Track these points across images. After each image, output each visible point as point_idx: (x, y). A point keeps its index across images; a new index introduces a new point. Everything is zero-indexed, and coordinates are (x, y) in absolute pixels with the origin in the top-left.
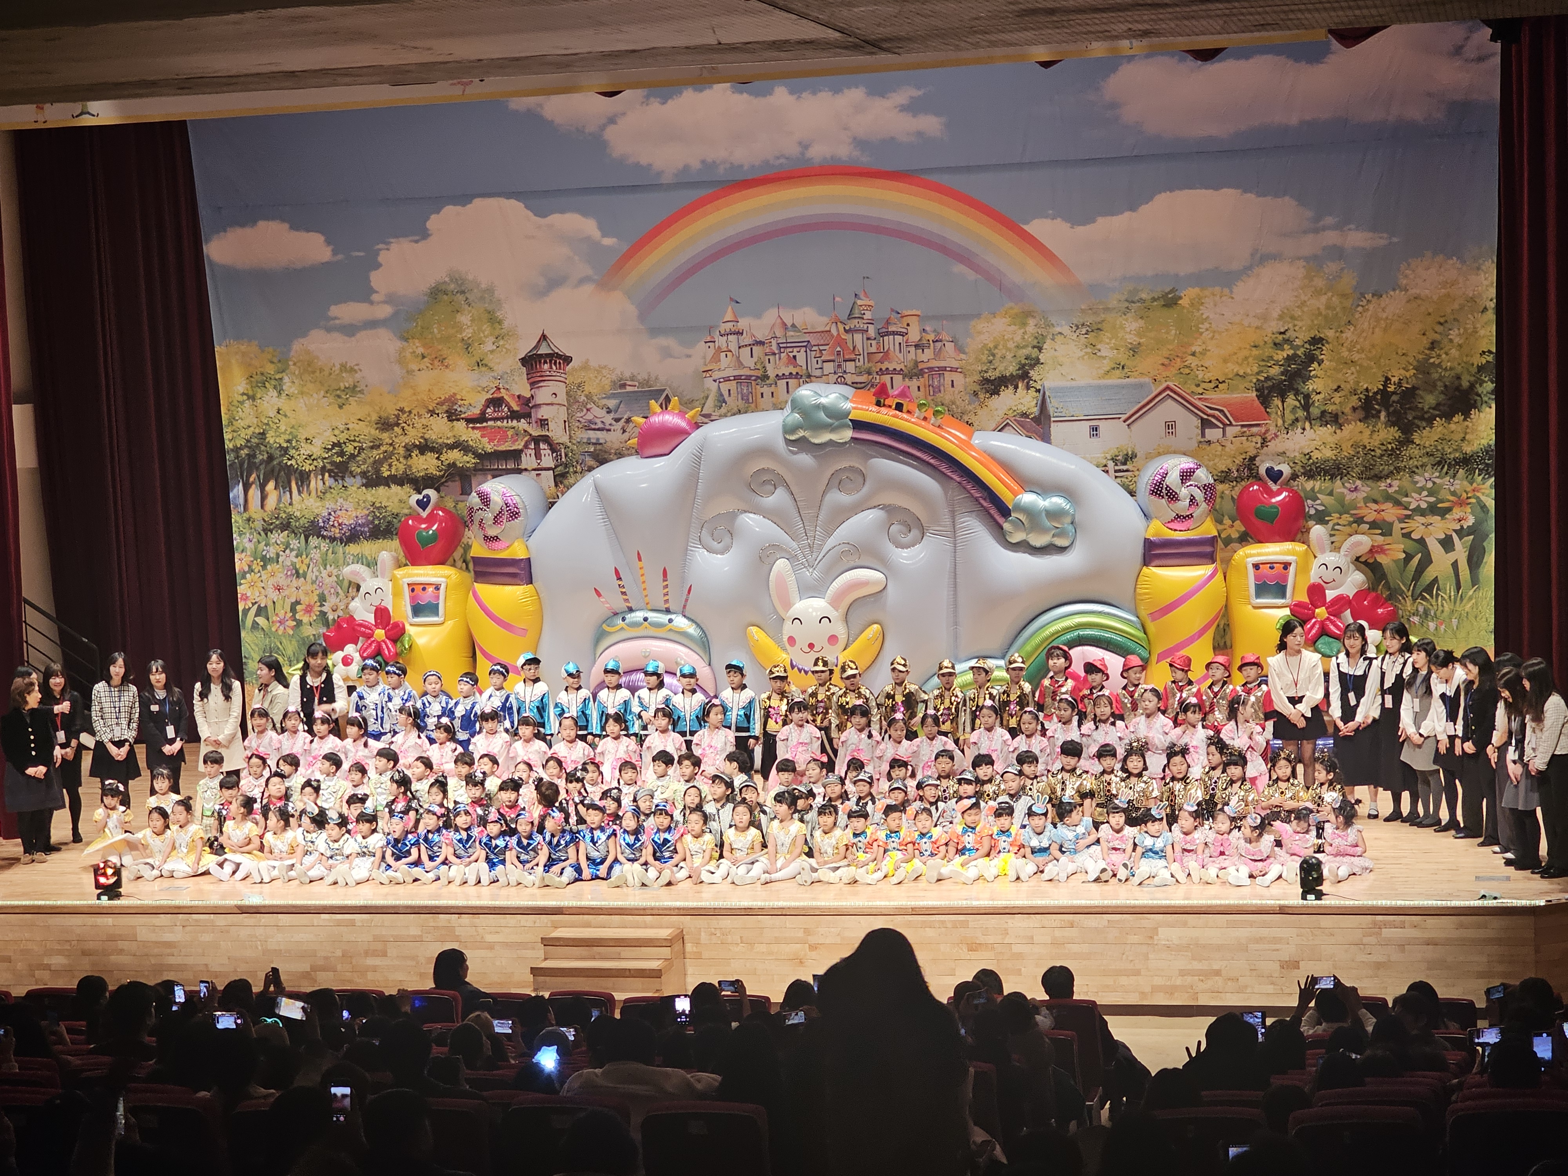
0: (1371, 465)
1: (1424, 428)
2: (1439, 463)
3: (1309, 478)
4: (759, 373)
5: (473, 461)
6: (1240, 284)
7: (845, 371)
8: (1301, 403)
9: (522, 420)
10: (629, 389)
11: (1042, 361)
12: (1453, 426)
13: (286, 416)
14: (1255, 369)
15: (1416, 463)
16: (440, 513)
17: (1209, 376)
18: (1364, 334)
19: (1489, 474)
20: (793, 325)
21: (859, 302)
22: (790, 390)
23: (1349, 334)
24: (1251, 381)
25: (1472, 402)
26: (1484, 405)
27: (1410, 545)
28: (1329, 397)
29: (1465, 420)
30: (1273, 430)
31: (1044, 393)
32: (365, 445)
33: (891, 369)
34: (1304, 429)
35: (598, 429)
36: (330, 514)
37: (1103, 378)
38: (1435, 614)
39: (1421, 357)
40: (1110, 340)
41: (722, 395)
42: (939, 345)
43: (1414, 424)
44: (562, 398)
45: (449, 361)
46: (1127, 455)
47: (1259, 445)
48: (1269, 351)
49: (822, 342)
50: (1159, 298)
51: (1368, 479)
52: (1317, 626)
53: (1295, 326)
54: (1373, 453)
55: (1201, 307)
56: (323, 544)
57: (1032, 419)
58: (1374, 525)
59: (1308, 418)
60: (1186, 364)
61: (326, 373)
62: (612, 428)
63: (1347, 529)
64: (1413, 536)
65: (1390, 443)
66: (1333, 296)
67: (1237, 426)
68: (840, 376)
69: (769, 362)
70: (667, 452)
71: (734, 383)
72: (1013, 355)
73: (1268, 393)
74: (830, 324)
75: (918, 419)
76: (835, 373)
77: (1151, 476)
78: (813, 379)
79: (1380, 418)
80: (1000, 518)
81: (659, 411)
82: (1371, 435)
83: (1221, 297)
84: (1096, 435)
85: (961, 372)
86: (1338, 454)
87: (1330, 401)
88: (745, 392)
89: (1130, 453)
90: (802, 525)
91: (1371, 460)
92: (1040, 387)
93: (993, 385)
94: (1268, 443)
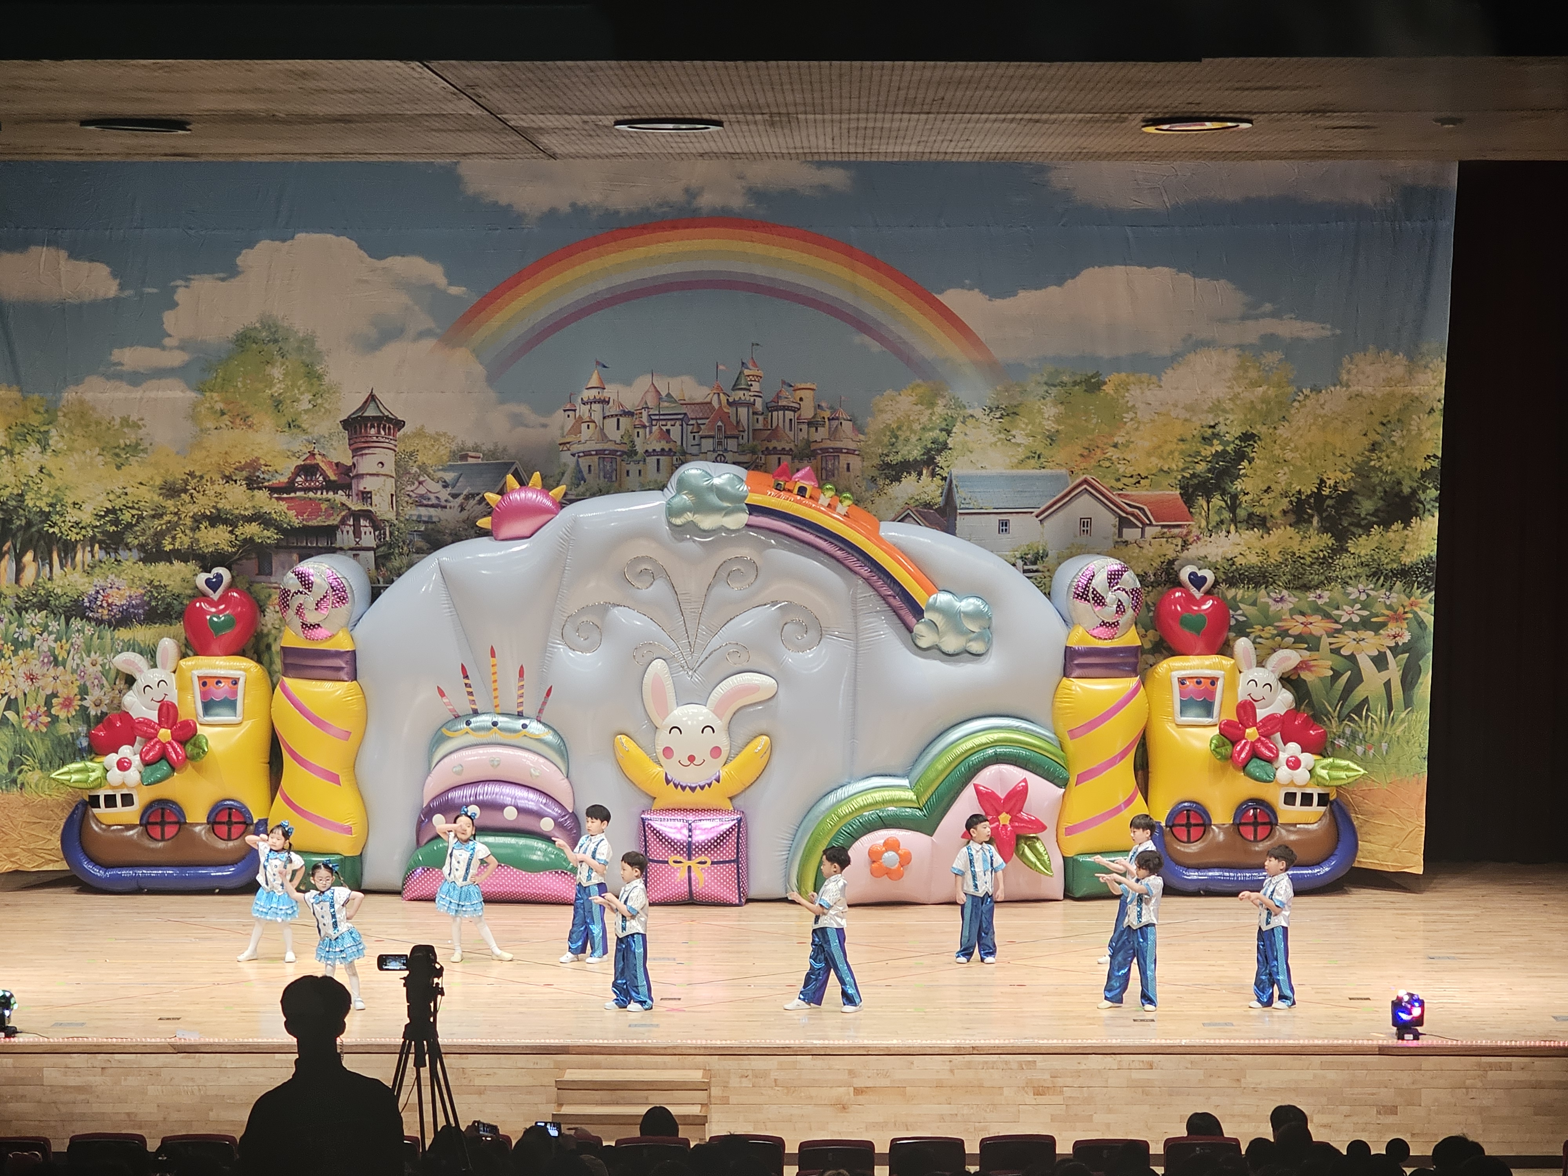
0: (1301, 574)
1: (1360, 536)
2: (1374, 574)
3: (1230, 585)
4: (625, 448)
5: (275, 537)
6: (1170, 371)
7: (726, 450)
8: (1227, 504)
9: (340, 492)
10: (471, 461)
11: (950, 446)
12: (1391, 535)
13: (50, 475)
14: (1181, 465)
15: (1349, 573)
16: (235, 594)
17: (1130, 470)
18: (1300, 432)
19: (1428, 587)
20: (669, 395)
21: (747, 372)
22: (661, 467)
23: (1283, 431)
24: (1176, 478)
25: (1414, 509)
26: (1427, 513)
27: (1339, 663)
28: (1258, 499)
29: (1404, 528)
30: (1195, 532)
31: (951, 481)
32: (145, 513)
33: (779, 448)
34: (1229, 532)
35: (432, 506)
36: (98, 592)
37: (1017, 467)
38: (1364, 737)
39: (1359, 459)
40: (1027, 425)
41: (580, 471)
42: (836, 422)
43: (1349, 530)
44: (390, 468)
45: (255, 419)
46: (1038, 553)
47: (1179, 548)
48: (1196, 446)
49: (701, 415)
50: (1081, 382)
51: (1296, 588)
52: (1247, 748)
53: (1226, 419)
54: (1302, 561)
55: (1126, 394)
56: (87, 628)
57: (936, 510)
58: (1299, 639)
59: (1234, 521)
60: (1106, 456)
61: (103, 427)
62: (448, 505)
63: (1269, 643)
64: (1342, 652)
65: (1322, 551)
66: (1268, 389)
67: (1157, 526)
68: (719, 455)
69: (638, 436)
70: (528, 534)
71: (596, 458)
72: (918, 438)
73: (1193, 492)
74: (711, 396)
75: (823, 506)
76: (714, 451)
77: (1075, 577)
78: (688, 457)
79: (1311, 523)
80: (910, 619)
81: (518, 486)
82: (1301, 541)
83: (1148, 385)
84: (1006, 531)
85: (858, 455)
86: (1265, 561)
87: (1259, 502)
88: (608, 468)
89: (1041, 551)
90: (683, 622)
91: (1300, 568)
92: (946, 475)
93: (893, 471)
94: (1189, 547)
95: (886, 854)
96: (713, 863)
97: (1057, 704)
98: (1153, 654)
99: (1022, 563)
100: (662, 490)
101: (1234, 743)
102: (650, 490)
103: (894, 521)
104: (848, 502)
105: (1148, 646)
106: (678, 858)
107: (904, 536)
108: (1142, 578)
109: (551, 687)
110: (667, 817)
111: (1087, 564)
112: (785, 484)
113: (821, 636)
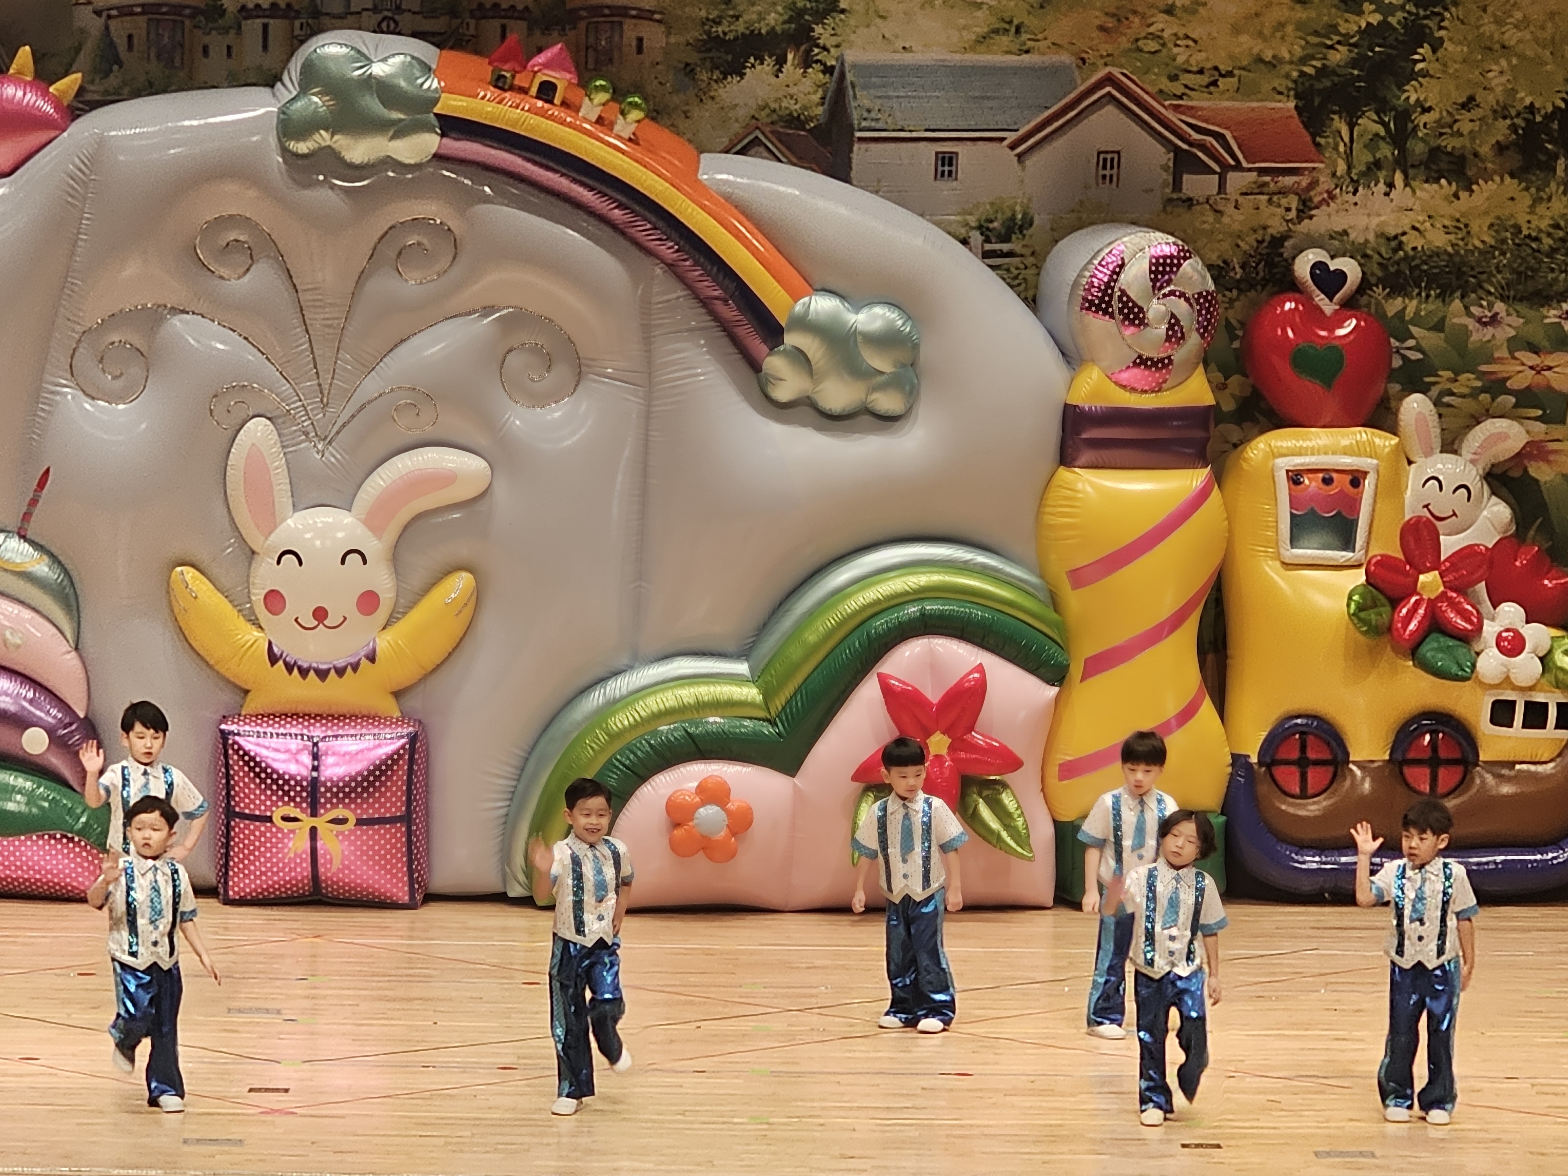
0: (1532, 270)
7: (398, 8)
8: (1388, 130)
14: (1298, 51)
17: (1198, 59)
22: (270, 41)
24: (1288, 76)
28: (1448, 119)
30: (1325, 183)
31: (842, 75)
34: (1391, 185)
37: (974, 49)
41: (112, 45)
46: (1012, 218)
47: (1293, 214)
48: (1328, 14)
51: (1523, 299)
52: (1421, 611)
54: (1534, 245)
57: (811, 132)
58: (1526, 398)
59: (1402, 163)
60: (1152, 29)
63: (1468, 405)
67: (1250, 170)
68: (385, 17)
70: (9, 168)
71: (142, 21)
73: (1321, 104)
75: (586, 120)
76: (375, 10)
77: (1085, 268)
78: (325, 20)
79: (1554, 171)
80: (757, 346)
82: (1533, 205)
84: (950, 172)
85: (659, 21)
86: (1461, 243)
87: (1451, 127)
88: (166, 40)
89: (1020, 216)
90: (307, 345)
91: (1529, 259)
92: (834, 63)
93: (727, 53)
94: (1313, 212)
95: (701, 810)
96: (360, 822)
97: (1048, 519)
98: (1239, 424)
99: (980, 238)
100: (272, 86)
101: (1395, 603)
102: (246, 84)
103: (727, 152)
104: (636, 115)
105: (1228, 406)
106: (292, 811)
108: (1218, 271)
109: (48, 470)
110: (270, 729)
111: (1110, 244)
112: (513, 77)
113: (580, 377)
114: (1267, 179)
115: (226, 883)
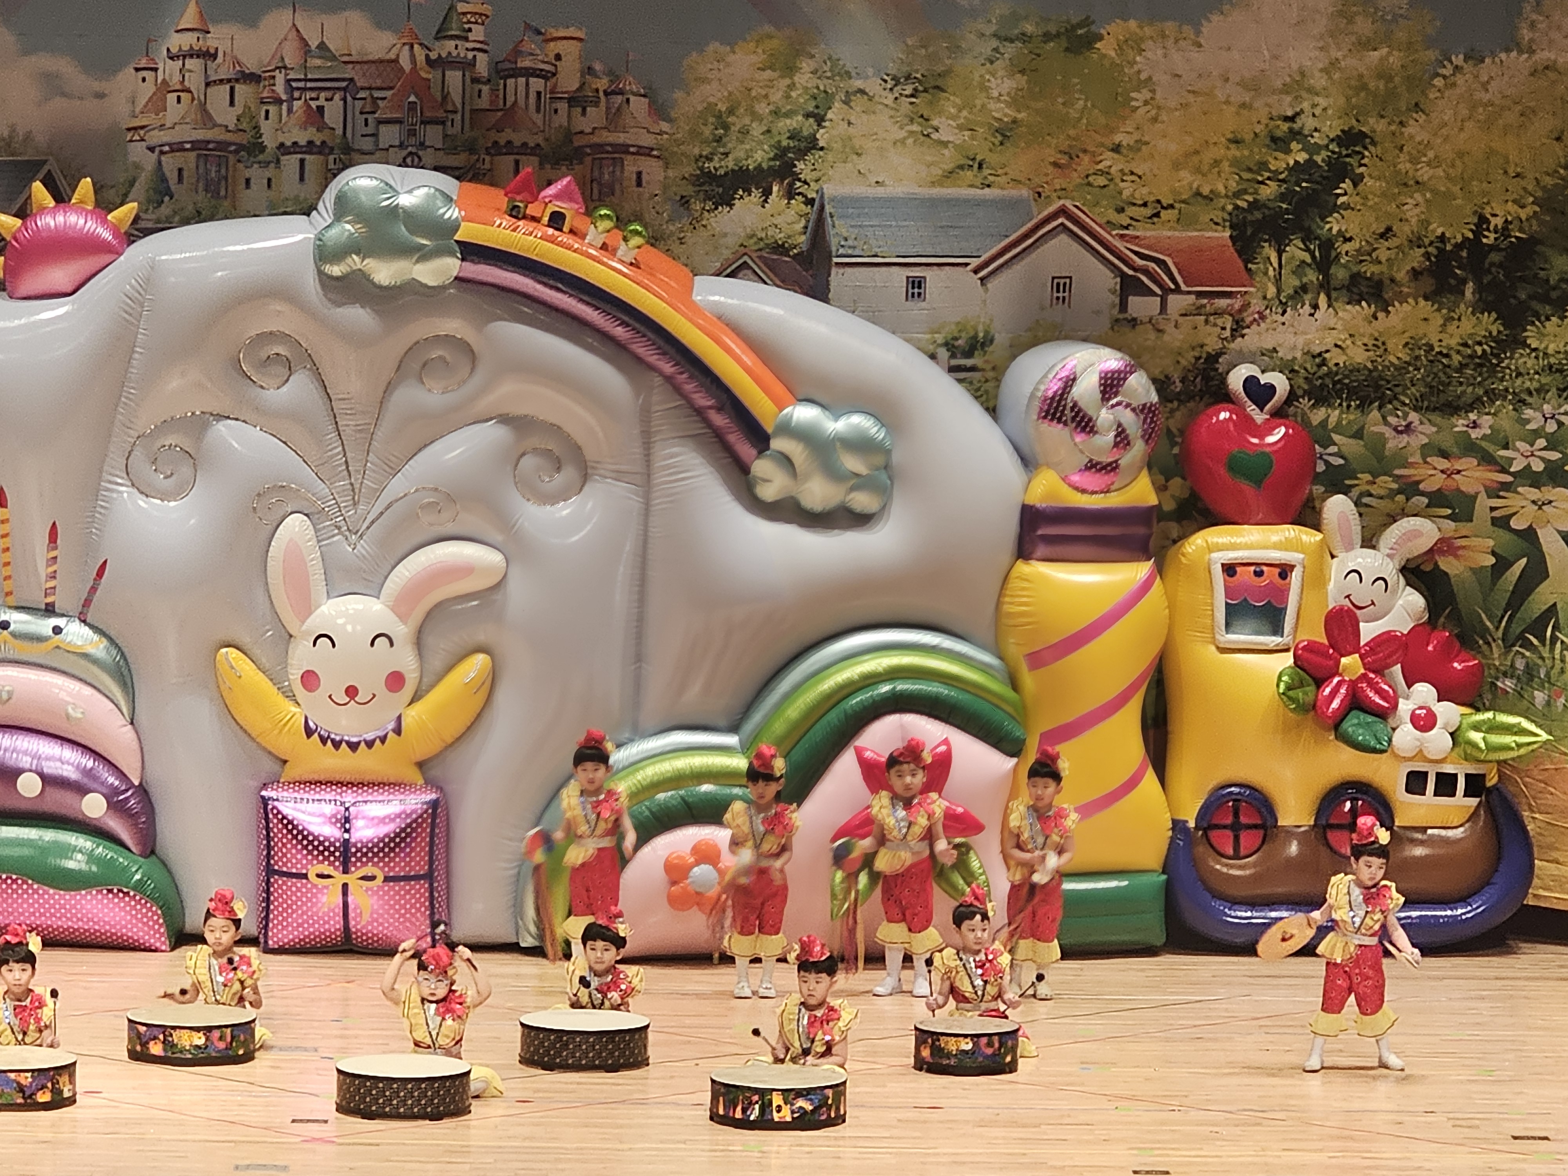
0: (1443, 384)
1: (1547, 318)
3: (1317, 402)
4: (244, 139)
6: (1215, 18)
7: (422, 144)
8: (1313, 257)
11: (821, 143)
14: (1233, 185)
15: (1527, 384)
17: (1142, 194)
18: (1445, 131)
20: (322, 46)
21: (461, 7)
22: (306, 176)
23: (1415, 130)
24: (1223, 209)
27: (1506, 542)
28: (1367, 248)
30: (1257, 305)
31: (822, 207)
33: (517, 143)
34: (1315, 307)
37: (941, 183)
38: (1548, 674)
39: (1548, 181)
40: (960, 111)
41: (164, 179)
42: (619, 99)
43: (1528, 308)
46: (975, 337)
47: (1227, 333)
48: (1259, 153)
49: (379, 83)
50: (1058, 35)
51: (1435, 409)
52: (1343, 691)
53: (1314, 106)
54: (1444, 360)
55: (1138, 59)
57: (794, 257)
58: (1437, 499)
59: (1326, 286)
60: (1100, 167)
63: (1385, 505)
64: (1514, 524)
65: (1480, 344)
66: (1389, 54)
67: (1189, 293)
68: (411, 153)
69: (267, 118)
70: (69, 289)
71: (192, 156)
72: (765, 128)
73: (1253, 234)
74: (398, 46)
75: (591, 246)
76: (401, 146)
77: (1040, 382)
78: (356, 156)
79: (1463, 294)
80: (745, 449)
81: (52, 204)
82: (1444, 325)
83: (1176, 41)
84: (919, 294)
85: (658, 157)
86: (1379, 360)
87: (1370, 255)
88: (213, 175)
89: (981, 335)
90: (340, 449)
91: (1441, 374)
92: (814, 195)
93: (718, 186)
94: (1245, 331)
95: (696, 869)
96: (387, 879)
97: (1007, 608)
98: (1179, 522)
99: (947, 354)
100: (308, 215)
101: (1319, 683)
102: (285, 213)
103: (718, 275)
104: (636, 241)
105: (1169, 506)
106: (326, 869)
107: (735, 302)
108: (1161, 384)
109: (105, 562)
110: (306, 796)
111: (1065, 358)
112: (526, 207)
113: (585, 478)
114: (1205, 301)
115: (266, 935)
